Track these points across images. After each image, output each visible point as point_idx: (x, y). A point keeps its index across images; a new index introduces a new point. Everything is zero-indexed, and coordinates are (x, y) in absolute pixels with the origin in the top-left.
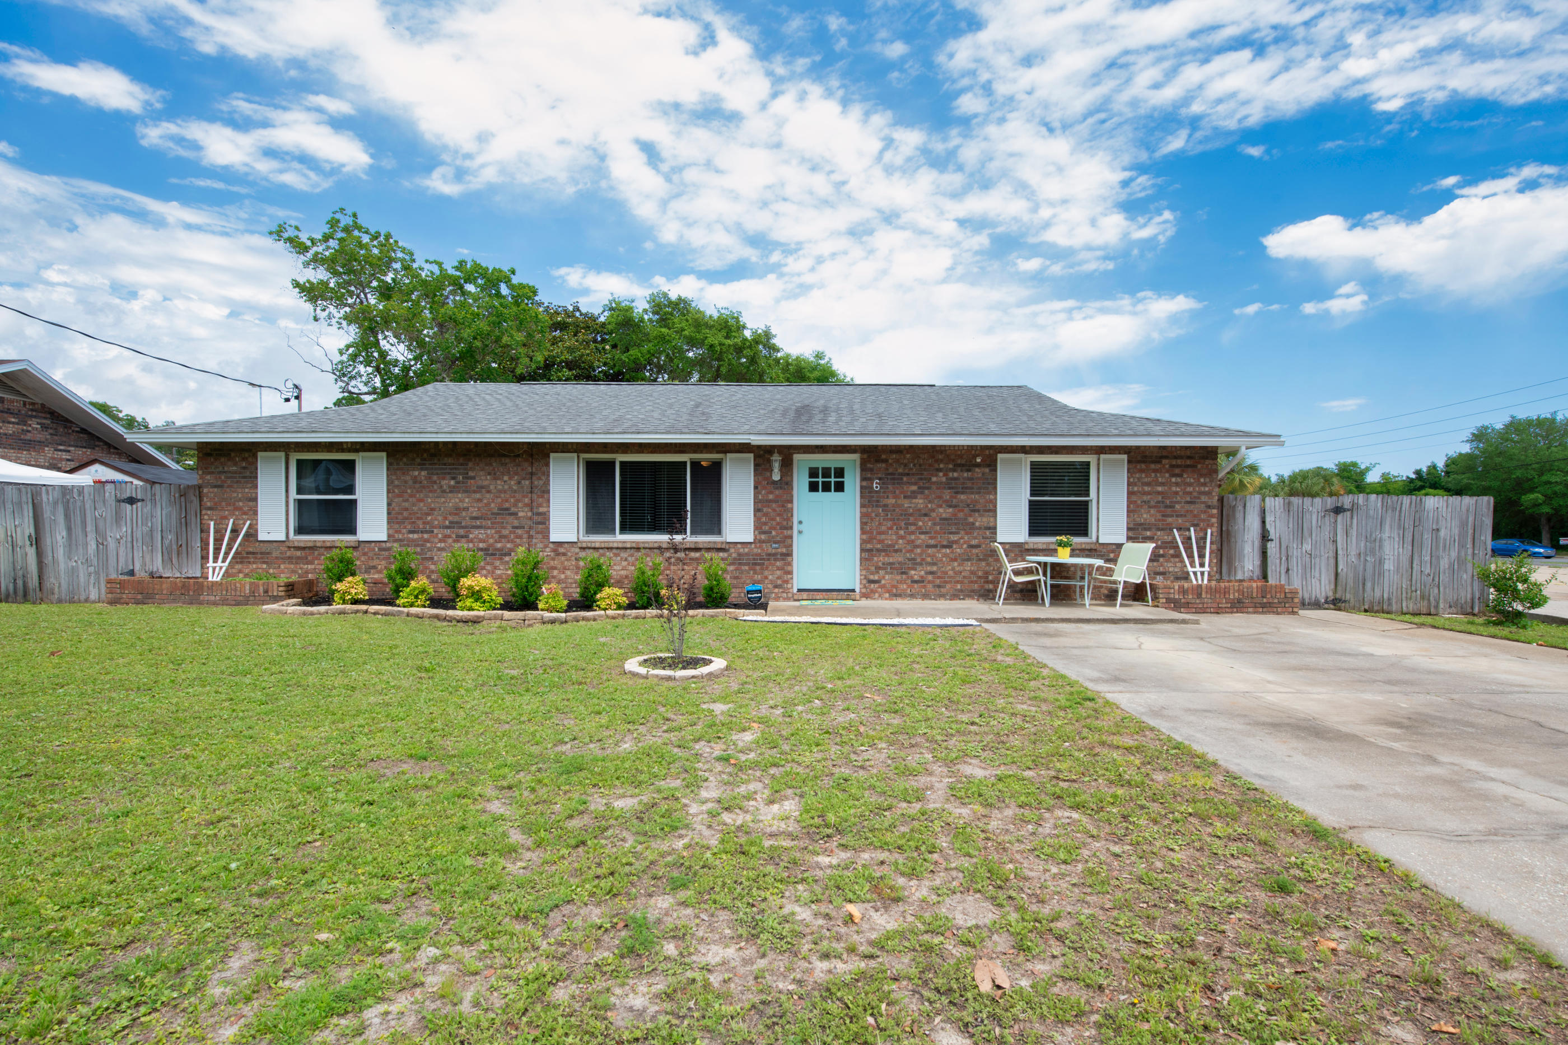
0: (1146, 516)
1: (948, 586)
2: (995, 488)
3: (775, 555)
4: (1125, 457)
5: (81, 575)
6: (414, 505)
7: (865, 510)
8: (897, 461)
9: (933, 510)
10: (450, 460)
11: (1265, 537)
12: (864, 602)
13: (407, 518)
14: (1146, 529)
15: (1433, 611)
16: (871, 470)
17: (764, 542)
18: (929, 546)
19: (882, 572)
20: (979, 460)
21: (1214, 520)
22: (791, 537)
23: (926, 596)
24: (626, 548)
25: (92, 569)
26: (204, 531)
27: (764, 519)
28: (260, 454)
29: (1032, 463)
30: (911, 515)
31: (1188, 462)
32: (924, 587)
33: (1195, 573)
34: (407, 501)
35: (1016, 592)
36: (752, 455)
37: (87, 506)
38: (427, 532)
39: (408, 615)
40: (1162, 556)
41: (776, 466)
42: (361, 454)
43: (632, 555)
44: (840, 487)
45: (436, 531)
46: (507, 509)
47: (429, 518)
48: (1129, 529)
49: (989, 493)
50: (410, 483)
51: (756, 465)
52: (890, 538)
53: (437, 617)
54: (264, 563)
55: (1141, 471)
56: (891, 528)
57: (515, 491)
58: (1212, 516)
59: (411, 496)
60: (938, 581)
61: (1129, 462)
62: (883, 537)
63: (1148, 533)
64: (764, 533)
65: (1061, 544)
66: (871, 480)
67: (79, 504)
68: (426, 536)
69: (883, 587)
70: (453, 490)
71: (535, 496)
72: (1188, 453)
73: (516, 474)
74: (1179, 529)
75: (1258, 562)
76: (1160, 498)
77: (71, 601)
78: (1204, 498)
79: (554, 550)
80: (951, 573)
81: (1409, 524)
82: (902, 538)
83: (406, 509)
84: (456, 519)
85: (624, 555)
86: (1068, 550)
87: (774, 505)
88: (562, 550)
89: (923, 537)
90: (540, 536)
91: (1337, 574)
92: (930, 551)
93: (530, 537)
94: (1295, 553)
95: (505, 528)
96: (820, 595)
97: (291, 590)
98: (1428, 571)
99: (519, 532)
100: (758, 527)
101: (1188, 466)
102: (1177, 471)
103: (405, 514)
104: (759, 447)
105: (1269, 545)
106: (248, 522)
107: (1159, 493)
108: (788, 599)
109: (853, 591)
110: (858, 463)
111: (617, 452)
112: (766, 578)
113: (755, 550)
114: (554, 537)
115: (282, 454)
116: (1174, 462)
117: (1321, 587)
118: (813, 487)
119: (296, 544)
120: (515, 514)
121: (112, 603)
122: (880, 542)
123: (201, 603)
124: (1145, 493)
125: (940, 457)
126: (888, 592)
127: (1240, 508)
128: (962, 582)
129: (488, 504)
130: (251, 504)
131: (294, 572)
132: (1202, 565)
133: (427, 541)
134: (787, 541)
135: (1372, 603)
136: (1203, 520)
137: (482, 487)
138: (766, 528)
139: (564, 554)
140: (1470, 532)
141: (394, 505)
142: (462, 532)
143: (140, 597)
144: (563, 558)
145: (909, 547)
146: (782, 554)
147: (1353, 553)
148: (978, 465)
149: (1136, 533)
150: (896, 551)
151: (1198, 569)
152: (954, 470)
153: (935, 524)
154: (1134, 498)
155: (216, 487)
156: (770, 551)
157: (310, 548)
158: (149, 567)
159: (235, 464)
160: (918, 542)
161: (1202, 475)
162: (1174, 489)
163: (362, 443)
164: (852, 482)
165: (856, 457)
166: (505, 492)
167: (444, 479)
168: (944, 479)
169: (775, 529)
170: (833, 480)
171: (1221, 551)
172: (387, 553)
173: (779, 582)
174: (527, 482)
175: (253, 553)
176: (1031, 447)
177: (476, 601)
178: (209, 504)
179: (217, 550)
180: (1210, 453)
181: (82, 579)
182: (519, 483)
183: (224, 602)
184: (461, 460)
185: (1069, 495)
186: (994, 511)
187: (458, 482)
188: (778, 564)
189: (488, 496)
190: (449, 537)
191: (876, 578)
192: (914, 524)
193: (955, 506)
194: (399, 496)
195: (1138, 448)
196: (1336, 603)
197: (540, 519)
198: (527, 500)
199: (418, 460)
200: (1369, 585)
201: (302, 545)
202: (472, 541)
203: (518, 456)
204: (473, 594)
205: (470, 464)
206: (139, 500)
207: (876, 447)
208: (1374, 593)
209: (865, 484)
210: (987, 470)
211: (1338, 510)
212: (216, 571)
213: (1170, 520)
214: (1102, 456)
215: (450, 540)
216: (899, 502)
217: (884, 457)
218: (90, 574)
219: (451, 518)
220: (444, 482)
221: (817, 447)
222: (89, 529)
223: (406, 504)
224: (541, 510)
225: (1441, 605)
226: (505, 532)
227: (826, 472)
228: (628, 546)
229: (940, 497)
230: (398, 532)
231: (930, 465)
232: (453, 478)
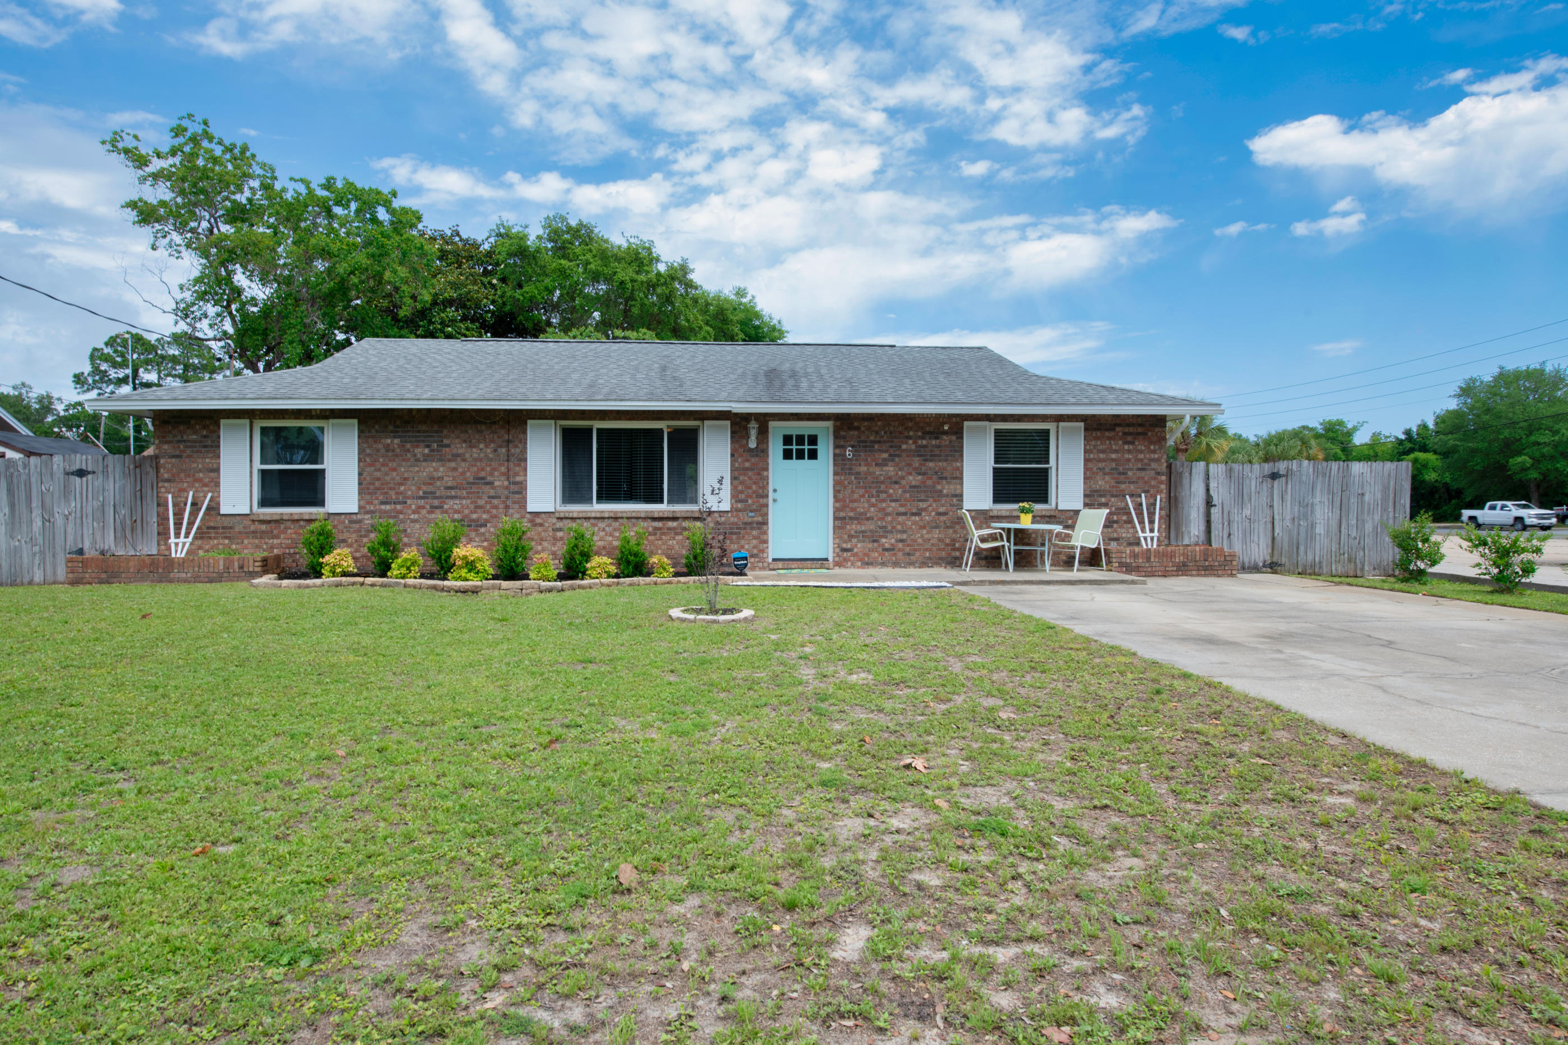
0: (1102, 483)
1: (917, 554)
2: (962, 456)
3: (751, 523)
4: (1082, 424)
5: (25, 555)
6: (386, 474)
7: (838, 478)
8: (869, 428)
9: (903, 478)
10: (424, 428)
11: (1209, 503)
12: (837, 571)
13: (378, 489)
14: (1101, 496)
15: (1359, 573)
16: (844, 437)
17: (740, 510)
18: (899, 514)
19: (854, 540)
20: (946, 428)
21: (1163, 487)
22: (767, 506)
23: (896, 564)
24: (603, 518)
25: (36, 549)
26: (162, 504)
27: (740, 488)
28: (223, 422)
29: (997, 432)
30: (882, 482)
31: (1140, 430)
32: (895, 555)
33: (1145, 539)
34: (379, 470)
35: (981, 559)
36: (728, 423)
37: (33, 480)
38: (399, 503)
39: (405, 586)
40: (1116, 522)
41: (753, 433)
42: (331, 421)
43: (609, 525)
44: (813, 455)
45: (409, 502)
46: (483, 478)
47: (402, 488)
48: (1085, 496)
49: (956, 461)
50: (383, 451)
51: (733, 433)
52: (862, 506)
53: (435, 588)
54: (226, 538)
55: (1097, 438)
56: (863, 496)
57: (491, 460)
58: (1161, 483)
59: (383, 465)
60: (907, 549)
61: (1086, 429)
62: (855, 505)
63: (1103, 500)
64: (741, 501)
65: (1023, 510)
66: (844, 447)
67: (24, 477)
68: (399, 507)
69: (856, 555)
70: (427, 458)
71: (511, 465)
72: (1140, 420)
73: (492, 441)
74: (1131, 496)
75: (1202, 528)
76: (1114, 465)
77: (13, 584)
78: (1154, 465)
79: (531, 521)
80: (920, 541)
81: (1337, 488)
82: (873, 505)
83: (378, 479)
84: (430, 488)
85: (601, 525)
86: (1030, 516)
87: (750, 473)
88: (538, 520)
89: (893, 504)
90: (517, 506)
91: (1273, 539)
92: (901, 519)
93: (507, 507)
94: (1236, 518)
95: (479, 498)
96: (795, 565)
97: (267, 566)
98: (1354, 534)
99: (495, 502)
100: (735, 496)
101: (1139, 434)
102: (1129, 438)
103: (377, 484)
104: (736, 414)
105: (1213, 510)
106: (210, 495)
107: (1113, 460)
108: (763, 568)
109: (826, 560)
110: (831, 430)
111: (595, 419)
112: (743, 547)
113: (732, 519)
114: (531, 507)
115: (247, 422)
116: (1127, 430)
117: (1259, 551)
118: (787, 455)
119: (261, 518)
120: (491, 483)
121: (74, 583)
122: (853, 510)
123: (171, 581)
124: (1100, 460)
125: (910, 424)
126: (861, 560)
127: (1187, 474)
128: (930, 550)
129: (463, 474)
130: (212, 475)
131: (258, 547)
132: (1152, 531)
133: (401, 512)
134: (762, 509)
135: (1305, 566)
136: (1153, 487)
137: (458, 455)
138: (742, 496)
139: (541, 525)
140: (1392, 496)
141: (365, 474)
142: (436, 502)
143: (104, 576)
144: (540, 529)
145: (880, 515)
146: (758, 523)
147: (1288, 517)
148: (945, 433)
149: (1092, 499)
150: (868, 519)
151: (1148, 534)
152: (923, 438)
153: (905, 492)
154: (1090, 465)
155: (173, 457)
156: (747, 520)
157: (276, 521)
158: (100, 545)
159: (195, 432)
160: (889, 510)
161: (1151, 443)
162: (1127, 456)
163: (332, 411)
164: (826, 449)
165: (829, 424)
166: (481, 460)
167: (418, 447)
168: (913, 447)
169: (751, 497)
170: (806, 447)
171: (1169, 516)
172: (357, 526)
173: (755, 551)
174: (504, 450)
175: (215, 528)
176: (995, 415)
178: (166, 476)
179: (178, 525)
180: (1159, 422)
181: (25, 560)
182: (495, 451)
183: (196, 579)
184: (436, 428)
185: (1030, 463)
186: (960, 478)
187: (432, 451)
188: (755, 533)
189: (463, 464)
190: (423, 507)
191: (849, 546)
192: (886, 492)
193: (924, 474)
194: (370, 465)
195: (1094, 416)
196: (1273, 567)
197: (516, 488)
198: (503, 469)
199: (391, 428)
200: (1302, 548)
201: (268, 518)
202: (446, 512)
203: (494, 423)
204: (467, 563)
205: (445, 432)
206: (89, 473)
207: (849, 415)
208: (1307, 557)
209: (838, 451)
210: (954, 438)
211: (1274, 476)
212: (180, 546)
213: (1123, 486)
214: (1061, 424)
215: (424, 512)
216: (871, 469)
217: (856, 424)
218: (34, 555)
219: (425, 488)
220: (417, 451)
221: (792, 414)
222: (34, 505)
223: (378, 474)
224: (518, 479)
225: (1366, 568)
226: (481, 502)
227: (800, 440)
228: (606, 515)
229: (909, 465)
230: (369, 503)
231: (901, 433)
232: (428, 446)
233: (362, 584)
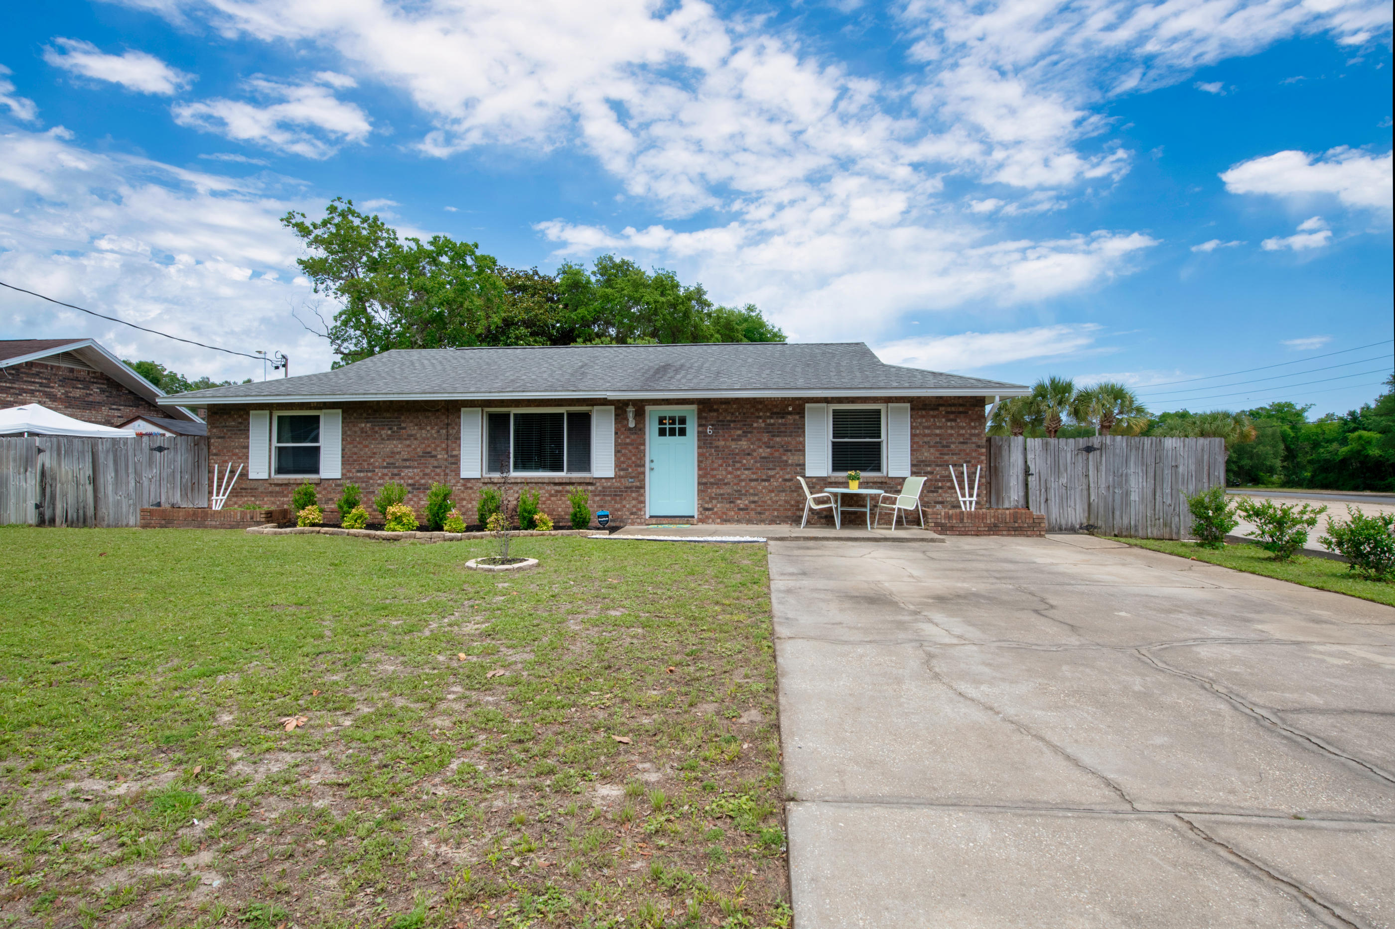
0: (927, 454)
1: (767, 513)
2: (804, 432)
3: (631, 487)
4: (908, 405)
5: (124, 506)
6: (361, 450)
7: (701, 450)
8: (726, 410)
9: (754, 450)
10: (388, 415)
11: (1027, 472)
12: (701, 526)
13: (355, 461)
14: (927, 466)
15: (1174, 537)
16: (706, 418)
17: (622, 477)
18: (751, 480)
19: (714, 502)
20: (790, 409)
21: (983, 458)
22: (644, 473)
23: (749, 522)
24: (517, 483)
25: (131, 502)
26: (211, 472)
27: (622, 459)
28: (251, 412)
29: (834, 411)
30: (737, 454)
31: (961, 409)
32: (748, 514)
33: (964, 502)
34: (356, 447)
35: (821, 518)
36: (613, 408)
37: (130, 454)
38: (370, 471)
39: (348, 534)
40: (941, 488)
41: (631, 416)
42: (324, 411)
43: (522, 489)
44: (683, 432)
45: (377, 470)
46: (429, 453)
47: (372, 460)
48: (912, 465)
49: (800, 436)
50: (359, 433)
51: (616, 415)
52: (721, 474)
53: (368, 536)
54: (253, 496)
55: (922, 417)
56: (721, 465)
57: (435, 439)
58: (982, 454)
59: (360, 443)
60: (759, 509)
61: (912, 409)
62: (715, 472)
63: (929, 469)
64: (623, 470)
65: (851, 478)
66: (705, 426)
67: (124, 452)
68: (369, 474)
69: (716, 513)
70: (390, 438)
71: (450, 442)
72: (961, 401)
73: (436, 425)
74: (954, 465)
75: (1022, 494)
76: (938, 439)
77: (116, 526)
78: (974, 439)
79: (464, 485)
80: (769, 502)
81: (1150, 460)
82: (730, 473)
83: (356, 454)
84: (392, 461)
85: (516, 488)
86: (857, 483)
87: (630, 447)
88: (469, 485)
89: (746, 472)
90: (453, 474)
91: (1089, 505)
92: (753, 484)
93: (446, 475)
94: (1053, 485)
95: (427, 467)
96: (666, 520)
97: (270, 517)
98: (1169, 502)
99: (438, 470)
100: (618, 466)
101: (960, 413)
102: (952, 416)
103: (355, 457)
104: (619, 401)
105: (1030, 478)
106: (242, 465)
107: (937, 435)
108: (641, 524)
109: (693, 517)
110: (696, 412)
111: (511, 406)
112: (624, 506)
113: (616, 484)
114: (464, 474)
115: (267, 412)
116: (949, 409)
117: (1076, 514)
118: (662, 433)
119: (276, 482)
120: (435, 456)
121: (145, 526)
122: (713, 476)
123: (206, 527)
124: (925, 435)
125: (760, 407)
126: (720, 518)
127: (1006, 447)
128: (777, 510)
129: (415, 449)
130: (244, 450)
131: (273, 503)
132: (971, 495)
133: (371, 478)
134: (640, 476)
135: (1121, 529)
136: (974, 458)
137: (412, 435)
138: (624, 466)
139: (471, 488)
140: (1206, 468)
141: (346, 450)
142: (396, 471)
143: (163, 522)
144: (470, 491)
145: (736, 481)
146: (637, 487)
147: (1103, 486)
148: (790, 413)
149: (917, 468)
150: (726, 484)
151: (967, 499)
152: (771, 418)
153: (756, 462)
154: (916, 439)
155: (219, 438)
156: (628, 484)
157: (286, 485)
158: (172, 500)
159: (234, 420)
160: (743, 477)
161: (972, 420)
162: (949, 431)
163: (325, 403)
164: (692, 427)
165: (694, 407)
166: (428, 439)
167: (383, 429)
168: (763, 425)
169: (631, 466)
170: (677, 426)
171: (990, 483)
172: (340, 488)
173: (634, 510)
174: (444, 431)
175: (245, 489)
176: (832, 398)
177: (398, 524)
178: (214, 451)
179: (219, 486)
180: (980, 402)
181: (124, 510)
182: (438, 432)
183: (222, 526)
184: (396, 415)
185: (865, 437)
186: (802, 451)
187: (393, 432)
188: (634, 495)
189: (415, 442)
190: (387, 475)
191: (710, 506)
192: (740, 462)
193: (772, 447)
194: (350, 443)
195: (919, 398)
196: (1090, 529)
197: (452, 460)
198: (444, 446)
199: (365, 415)
200: (1117, 513)
201: (280, 482)
202: (403, 478)
203: (438, 410)
204: (396, 518)
205: (403, 418)
206: (165, 449)
207: (709, 399)
208: (1122, 521)
209: (701, 429)
210: (797, 417)
211: (1089, 449)
212: (218, 502)
213: (946, 457)
214: (890, 405)
215: (387, 478)
216: (728, 444)
217: (715, 407)
218: (130, 506)
219: (388, 460)
220: (383, 432)
221: (663, 400)
222: (130, 471)
223: (355, 450)
224: (455, 453)
225: (1182, 532)
226: (428, 471)
227: (673, 420)
228: (519, 481)
229: (760, 440)
230: (349, 471)
231: (752, 414)
232: (390, 429)
233: (319, 532)
